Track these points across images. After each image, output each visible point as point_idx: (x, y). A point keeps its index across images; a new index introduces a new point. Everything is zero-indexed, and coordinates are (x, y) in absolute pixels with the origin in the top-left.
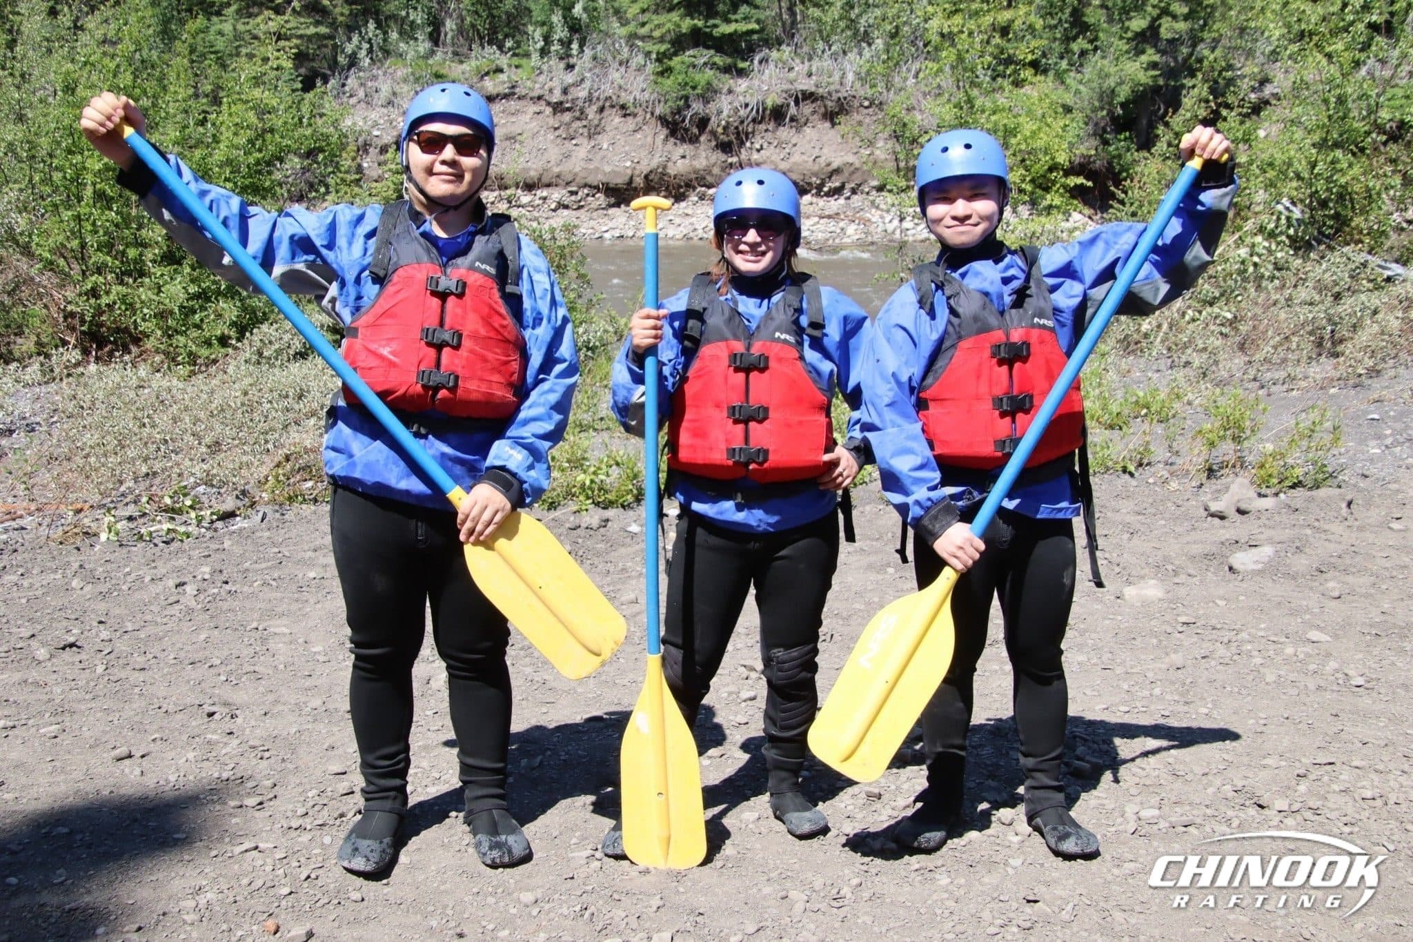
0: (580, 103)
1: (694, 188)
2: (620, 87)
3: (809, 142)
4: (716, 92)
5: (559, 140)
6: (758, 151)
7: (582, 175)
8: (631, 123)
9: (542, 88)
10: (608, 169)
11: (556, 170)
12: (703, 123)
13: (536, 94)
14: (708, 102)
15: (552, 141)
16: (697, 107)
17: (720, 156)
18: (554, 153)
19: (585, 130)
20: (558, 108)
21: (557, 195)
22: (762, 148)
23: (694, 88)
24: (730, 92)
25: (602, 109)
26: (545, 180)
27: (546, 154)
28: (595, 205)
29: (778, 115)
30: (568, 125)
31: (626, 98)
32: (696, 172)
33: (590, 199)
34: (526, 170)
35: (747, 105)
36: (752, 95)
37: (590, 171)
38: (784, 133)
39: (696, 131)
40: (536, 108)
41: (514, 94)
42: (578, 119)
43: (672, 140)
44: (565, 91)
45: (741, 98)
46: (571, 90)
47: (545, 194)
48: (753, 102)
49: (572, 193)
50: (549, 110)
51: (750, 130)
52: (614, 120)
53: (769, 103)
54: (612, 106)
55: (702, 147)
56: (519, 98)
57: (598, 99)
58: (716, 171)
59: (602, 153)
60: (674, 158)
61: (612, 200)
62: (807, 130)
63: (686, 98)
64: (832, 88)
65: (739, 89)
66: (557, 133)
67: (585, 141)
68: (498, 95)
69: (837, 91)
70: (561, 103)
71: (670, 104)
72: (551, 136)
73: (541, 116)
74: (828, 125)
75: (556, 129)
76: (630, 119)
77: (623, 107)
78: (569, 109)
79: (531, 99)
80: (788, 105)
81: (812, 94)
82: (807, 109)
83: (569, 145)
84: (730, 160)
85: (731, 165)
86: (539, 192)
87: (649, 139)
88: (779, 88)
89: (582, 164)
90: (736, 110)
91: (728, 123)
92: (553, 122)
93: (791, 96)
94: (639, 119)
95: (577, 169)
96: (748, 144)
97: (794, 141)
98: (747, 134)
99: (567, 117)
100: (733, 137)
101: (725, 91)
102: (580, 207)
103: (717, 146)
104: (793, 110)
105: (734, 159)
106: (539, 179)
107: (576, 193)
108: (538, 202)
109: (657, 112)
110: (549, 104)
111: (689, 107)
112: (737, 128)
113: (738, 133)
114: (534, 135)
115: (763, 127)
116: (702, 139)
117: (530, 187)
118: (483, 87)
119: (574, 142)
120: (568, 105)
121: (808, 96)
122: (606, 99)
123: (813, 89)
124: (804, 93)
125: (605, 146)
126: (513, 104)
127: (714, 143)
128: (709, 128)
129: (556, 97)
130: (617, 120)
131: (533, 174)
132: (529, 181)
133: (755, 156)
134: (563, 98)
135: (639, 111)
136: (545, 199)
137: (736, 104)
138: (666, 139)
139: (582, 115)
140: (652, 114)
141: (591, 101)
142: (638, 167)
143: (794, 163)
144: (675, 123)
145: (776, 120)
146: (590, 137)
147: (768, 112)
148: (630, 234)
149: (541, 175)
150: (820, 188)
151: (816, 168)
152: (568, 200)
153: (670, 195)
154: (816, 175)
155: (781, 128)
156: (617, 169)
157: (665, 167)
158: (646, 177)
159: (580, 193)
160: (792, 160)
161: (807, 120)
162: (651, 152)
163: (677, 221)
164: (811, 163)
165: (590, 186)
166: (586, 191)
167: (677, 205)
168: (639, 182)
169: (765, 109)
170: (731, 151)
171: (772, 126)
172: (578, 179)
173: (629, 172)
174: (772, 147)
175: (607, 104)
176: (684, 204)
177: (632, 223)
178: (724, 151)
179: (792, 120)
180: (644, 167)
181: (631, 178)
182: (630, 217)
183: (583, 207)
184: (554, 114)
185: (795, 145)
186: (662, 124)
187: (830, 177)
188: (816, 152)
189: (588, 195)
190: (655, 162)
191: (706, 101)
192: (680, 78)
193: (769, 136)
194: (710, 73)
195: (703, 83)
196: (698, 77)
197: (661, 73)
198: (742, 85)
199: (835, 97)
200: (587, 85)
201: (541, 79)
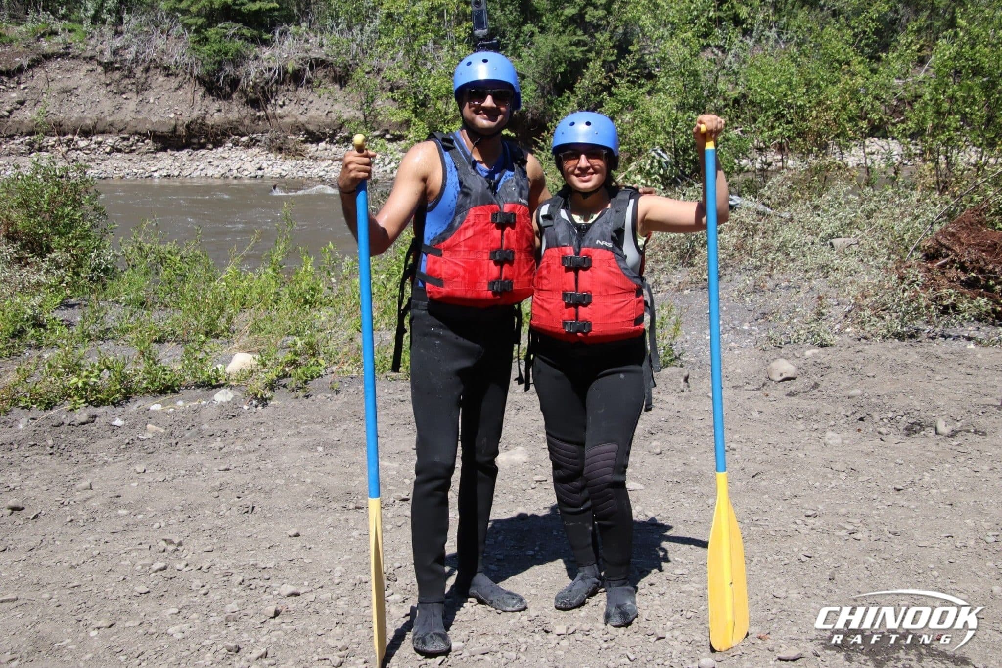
0: (128, 64)
1: (229, 137)
2: (163, 52)
3: (322, 100)
4: (244, 58)
5: (111, 95)
6: (281, 106)
7: (131, 123)
8: (174, 82)
9: (94, 49)
10: (155, 119)
11: (109, 119)
12: (234, 83)
13: (88, 54)
14: (238, 66)
15: (105, 96)
16: (229, 69)
17: (248, 111)
18: (107, 105)
19: (134, 86)
20: (109, 67)
21: (110, 140)
22: (284, 104)
23: (226, 54)
24: (256, 58)
25: (147, 70)
26: (100, 127)
27: (100, 106)
28: (145, 149)
29: (297, 78)
30: (118, 82)
31: (167, 61)
32: (230, 123)
33: (140, 144)
34: (83, 119)
35: (270, 69)
36: (274, 61)
37: (140, 121)
38: (302, 92)
39: (228, 89)
40: (89, 67)
41: (68, 54)
42: (127, 77)
43: (209, 97)
44: (115, 54)
45: (265, 63)
46: (120, 53)
47: (100, 139)
48: (276, 67)
49: (124, 139)
50: (100, 69)
51: (274, 88)
52: (158, 78)
53: (290, 70)
54: (156, 67)
55: (234, 103)
56: (73, 58)
57: (144, 61)
58: (247, 122)
59: (149, 106)
60: (211, 112)
61: (159, 146)
62: (321, 90)
63: (220, 62)
65: (263, 57)
66: (109, 89)
67: (134, 96)
68: (53, 54)
70: (111, 63)
71: (206, 67)
72: (103, 91)
73: (93, 74)
74: (337, 86)
75: (107, 85)
76: (172, 79)
77: (166, 68)
78: (118, 69)
79: (85, 58)
80: (304, 70)
81: (323, 61)
82: (320, 73)
83: (119, 99)
84: (258, 114)
85: (259, 117)
86: (94, 138)
87: (190, 96)
88: (296, 56)
89: (132, 114)
90: (262, 74)
91: (255, 83)
92: (103, 78)
93: (306, 63)
94: (180, 79)
95: (128, 119)
96: (273, 101)
97: (310, 99)
98: (272, 93)
99: (117, 75)
100: (260, 95)
101: (252, 57)
102: (132, 151)
103: (247, 102)
104: (308, 74)
105: (262, 113)
106: (95, 127)
107: (128, 139)
108: (93, 146)
109: (195, 73)
110: (100, 63)
111: (222, 69)
112: (262, 88)
113: (264, 92)
114: (88, 90)
115: (284, 87)
116: (234, 96)
117: (86, 133)
118: (39, 47)
119: (124, 96)
120: (117, 65)
121: (320, 63)
122: (151, 61)
123: (324, 58)
124: (317, 60)
125: (152, 101)
126: (67, 63)
127: (244, 100)
128: (240, 87)
129: (108, 58)
130: (161, 79)
131: (89, 122)
132: (84, 128)
133: (279, 111)
134: (112, 59)
135: (181, 71)
136: (100, 143)
137: (262, 68)
138: (204, 96)
139: (130, 74)
140: (191, 75)
141: (137, 62)
142: (180, 118)
143: (311, 117)
144: (212, 83)
145: (294, 82)
146: (138, 93)
147: (288, 76)
148: (176, 173)
149: (96, 123)
150: (332, 136)
151: (329, 121)
152: (120, 145)
153: (209, 142)
154: (328, 126)
155: (300, 89)
156: (162, 119)
157: (204, 119)
158: (188, 126)
159: (131, 139)
160: (309, 114)
161: (321, 82)
162: (192, 106)
163: (216, 163)
164: (324, 117)
165: (140, 134)
166: (136, 138)
167: (215, 150)
168: (182, 130)
169: (286, 73)
170: (258, 107)
171: (292, 87)
172: (128, 128)
173: (173, 122)
174: (293, 103)
175: (152, 66)
176: (220, 149)
177: (177, 164)
178: (253, 106)
179: (309, 81)
180: (186, 119)
181: (175, 126)
182: (175, 159)
183: (134, 150)
184: (106, 72)
185: (311, 102)
186: (200, 83)
187: (340, 128)
188: (328, 108)
189: (138, 141)
190: (195, 114)
191: (237, 66)
192: (215, 46)
193: (290, 95)
194: (238, 43)
195: (233, 50)
196: (229, 45)
197: (198, 42)
198: (266, 52)
199: (342, 64)
200: (133, 48)
201: (93, 42)
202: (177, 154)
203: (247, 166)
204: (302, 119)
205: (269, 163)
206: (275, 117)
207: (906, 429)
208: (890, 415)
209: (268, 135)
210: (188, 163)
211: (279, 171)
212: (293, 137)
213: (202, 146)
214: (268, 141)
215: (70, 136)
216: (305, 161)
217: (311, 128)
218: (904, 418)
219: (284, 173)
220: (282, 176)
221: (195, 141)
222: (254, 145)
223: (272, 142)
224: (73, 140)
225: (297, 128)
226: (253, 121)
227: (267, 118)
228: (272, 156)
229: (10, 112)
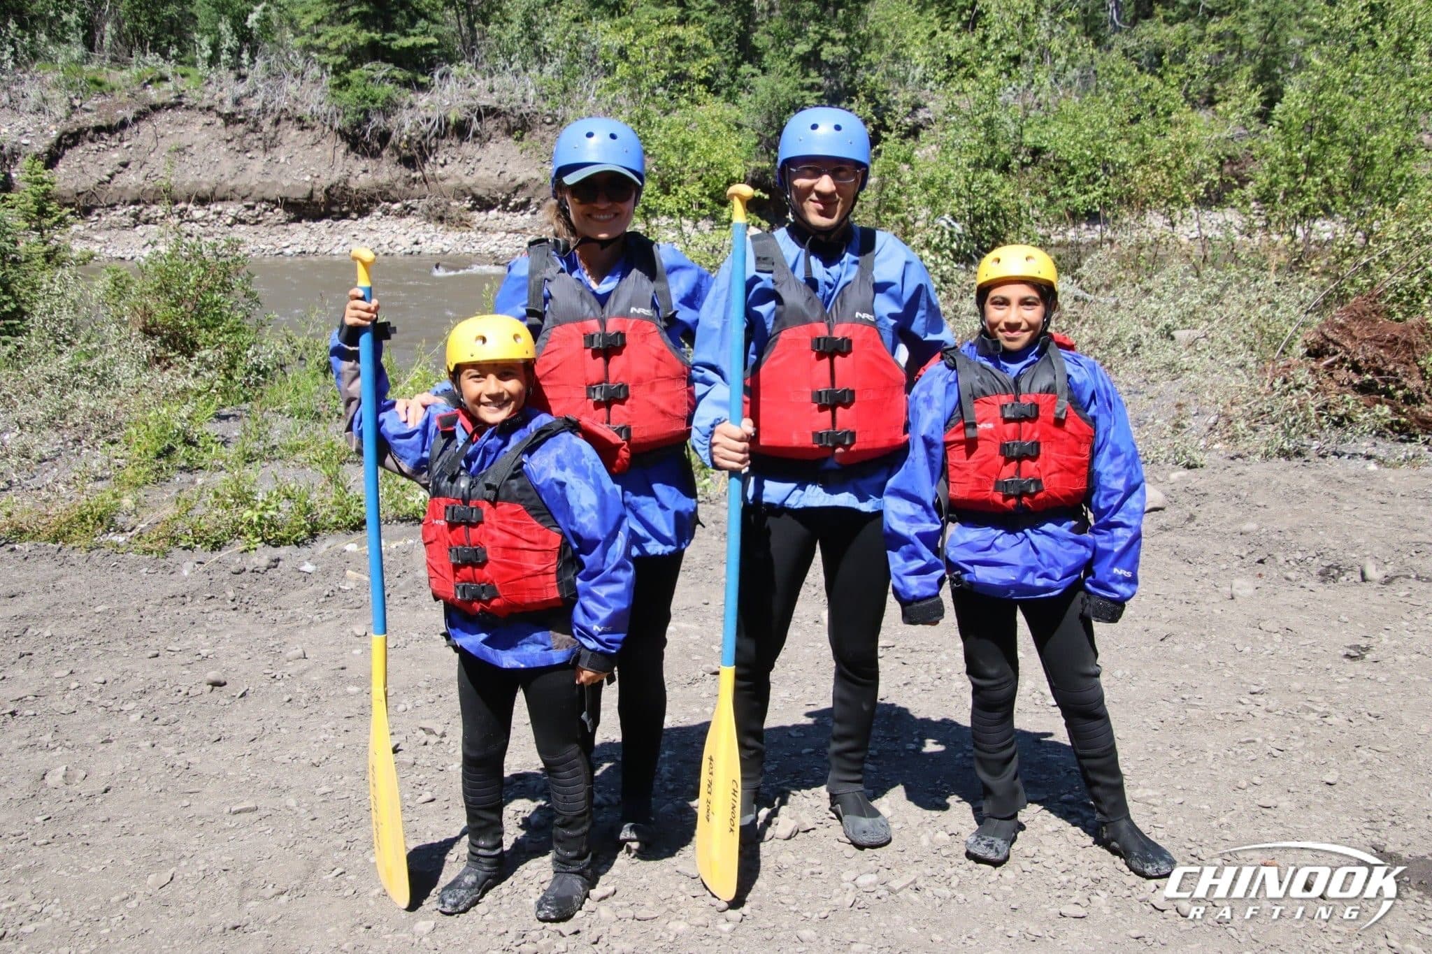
0: (254, 115)
1: (378, 203)
2: (296, 100)
3: (494, 157)
4: (396, 106)
5: (232, 153)
6: (442, 166)
7: (259, 189)
8: (309, 136)
9: (212, 98)
10: (286, 183)
11: (231, 184)
12: (384, 137)
13: (205, 104)
14: (389, 116)
16: (377, 120)
17: (403, 171)
18: (228, 166)
19: (261, 143)
20: (230, 119)
21: (232, 209)
22: (445, 163)
23: (374, 101)
24: (411, 106)
25: (277, 122)
26: (219, 194)
27: (219, 167)
28: (274, 219)
29: (461, 130)
30: (242, 137)
31: (303, 111)
32: (379, 186)
33: (268, 214)
34: (199, 183)
35: (429, 120)
36: (433, 110)
37: (268, 185)
38: (468, 148)
39: (377, 145)
40: (206, 119)
41: (181, 104)
42: (253, 131)
43: (353, 154)
44: (237, 102)
45: (422, 113)
46: (244, 101)
47: (219, 208)
48: (435, 116)
49: (249, 208)
50: (220, 122)
51: (433, 145)
52: (291, 132)
53: (453, 119)
54: (289, 119)
55: (384, 162)
56: (187, 108)
57: (273, 111)
58: (400, 185)
59: (279, 167)
60: (355, 173)
61: (292, 215)
62: (491, 145)
63: (366, 112)
64: (514, 104)
65: (420, 104)
66: (230, 145)
67: (261, 154)
68: (163, 105)
69: (519, 108)
70: (234, 114)
71: (349, 117)
72: (223, 149)
73: (211, 128)
74: (510, 140)
75: (228, 141)
76: (308, 132)
77: (300, 120)
78: (242, 121)
79: (200, 109)
80: (471, 120)
81: (494, 110)
82: (490, 124)
83: (243, 158)
84: (413, 175)
85: (415, 179)
86: (212, 207)
87: (329, 153)
88: (460, 104)
89: (259, 177)
90: (418, 125)
91: (410, 137)
92: (223, 133)
93: (473, 111)
94: (318, 132)
95: (254, 183)
96: (432, 159)
97: (478, 157)
98: (430, 149)
99: (240, 129)
100: (415, 152)
101: (406, 104)
102: (258, 223)
103: (399, 161)
104: (476, 126)
105: (418, 174)
106: (213, 193)
107: (253, 208)
108: (212, 217)
109: (336, 125)
110: (220, 115)
111: (369, 120)
112: (419, 143)
113: (421, 148)
114: (206, 147)
115: (446, 142)
116: (384, 153)
117: (202, 201)
118: (145, 96)
119: (249, 155)
120: (240, 117)
121: (491, 112)
122: (282, 111)
123: (495, 105)
124: (486, 108)
125: (282, 160)
126: (180, 115)
127: (396, 158)
128: (391, 142)
129: (228, 108)
130: (294, 133)
131: (206, 188)
132: (200, 195)
133: (440, 171)
134: (234, 109)
135: (317, 124)
136: (219, 213)
137: (418, 119)
138: (347, 153)
139: (256, 128)
140: (331, 127)
141: (265, 113)
142: (318, 181)
143: (480, 179)
144: (355, 137)
145: (458, 135)
146: (265, 150)
147: (451, 127)
148: (313, 249)
149: (215, 189)
150: (505, 203)
151: (501, 183)
152: (244, 215)
153: (353, 210)
154: (501, 190)
155: (465, 143)
156: (296, 183)
157: (346, 182)
158: (327, 191)
159: (258, 208)
160: (477, 175)
161: (491, 136)
162: (332, 166)
163: (361, 236)
164: (495, 178)
165: (268, 201)
166: (264, 206)
167: (360, 220)
168: (320, 196)
169: (447, 124)
170: (414, 166)
171: (455, 141)
172: (254, 193)
173: (309, 186)
174: (456, 162)
175: (283, 117)
176: (367, 219)
177: (314, 238)
178: (407, 166)
179: (476, 135)
180: (325, 182)
181: (312, 192)
182: (312, 232)
183: (260, 222)
184: (226, 125)
185: (479, 160)
186: (342, 138)
187: (515, 192)
188: (500, 168)
189: (266, 210)
190: (336, 176)
191: (387, 115)
192: (359, 92)
193: (452, 151)
194: (389, 87)
195: (383, 97)
196: (377, 90)
197: (339, 86)
198: (423, 99)
199: (517, 112)
200: (260, 96)
201: (210, 89)
202: (313, 225)
203: (401, 239)
204: (468, 181)
205: (428, 236)
206: (435, 180)
207: (1321, 574)
208: (1299, 556)
209: (425, 201)
210: (327, 237)
211: (440, 245)
212: (457, 204)
213: (345, 216)
214: (425, 210)
215: (182, 205)
216: (472, 234)
217: (479, 192)
218: (1317, 560)
219: (446, 249)
220: (443, 252)
221: (336, 209)
222: (409, 213)
223: (430, 210)
224: (186, 210)
225: (461, 193)
226: (407, 184)
227: (425, 180)
228: (431, 227)
229: (112, 176)
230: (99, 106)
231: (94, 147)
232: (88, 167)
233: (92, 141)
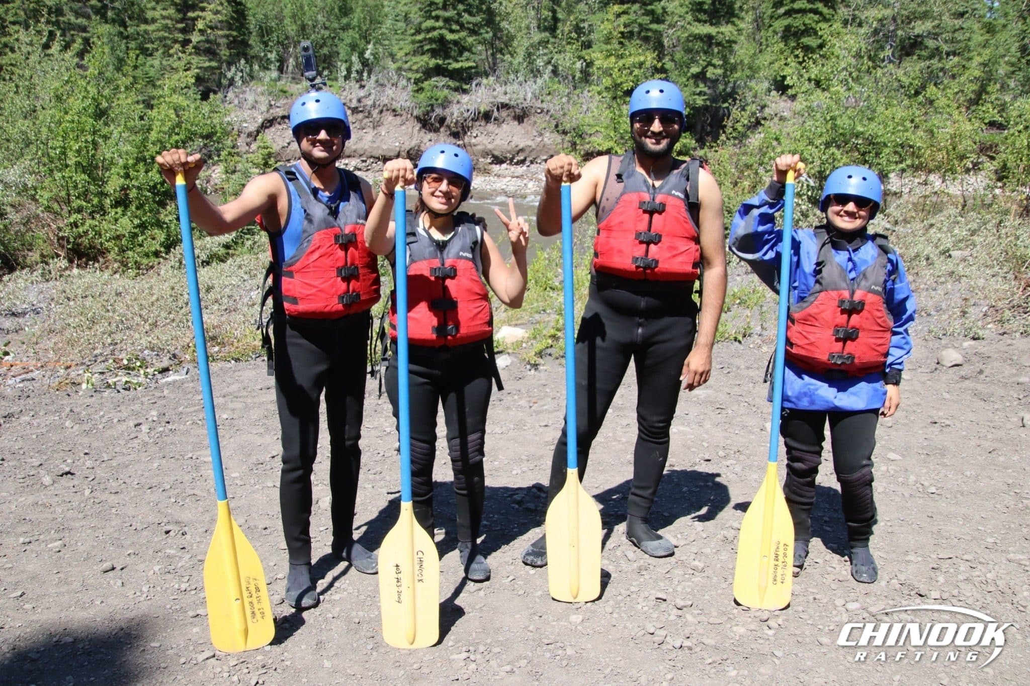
0: (368, 108)
2: (392, 99)
3: (505, 133)
4: (450, 102)
6: (475, 137)
7: (369, 151)
8: (399, 120)
10: (385, 147)
12: (442, 120)
16: (438, 111)
19: (371, 124)
20: (355, 110)
21: (353, 163)
22: (477, 136)
23: (437, 100)
24: (458, 102)
25: (381, 112)
28: (376, 169)
29: (487, 117)
30: (361, 121)
31: (396, 105)
33: (373, 166)
35: (468, 111)
36: (471, 105)
37: (375, 148)
38: (491, 127)
39: (438, 125)
42: (367, 117)
43: (424, 130)
44: (359, 101)
45: (465, 106)
46: (363, 100)
47: (346, 162)
48: (472, 109)
49: (363, 161)
51: (470, 125)
52: (389, 118)
53: (482, 110)
54: (388, 110)
55: (441, 135)
57: (379, 106)
59: (381, 138)
60: (425, 141)
62: (504, 126)
63: (432, 106)
64: (519, 101)
65: (463, 101)
67: (371, 131)
69: (522, 104)
70: (357, 108)
71: (422, 109)
74: (516, 123)
76: (398, 118)
77: (394, 110)
78: (361, 111)
80: (493, 111)
81: (507, 105)
82: (504, 113)
83: (361, 133)
87: (410, 130)
88: (487, 101)
89: (370, 144)
90: (462, 113)
91: (457, 121)
93: (494, 106)
94: (404, 118)
95: (366, 147)
96: (469, 134)
97: (496, 132)
98: (468, 128)
99: (360, 116)
100: (460, 129)
101: (455, 101)
102: (368, 170)
103: (450, 134)
104: (496, 114)
105: (461, 142)
107: (365, 161)
109: (415, 114)
110: (349, 108)
111: (433, 111)
112: (462, 124)
113: (463, 127)
115: (477, 123)
116: (442, 130)
119: (364, 131)
120: (360, 109)
121: (505, 106)
122: (385, 105)
123: (507, 102)
124: (502, 104)
125: (383, 134)
127: (448, 133)
128: (446, 123)
129: (354, 104)
130: (391, 118)
133: (473, 140)
134: (357, 105)
135: (404, 113)
137: (462, 110)
138: (420, 130)
139: (369, 115)
140: (412, 115)
141: (375, 106)
142: (402, 147)
143: (497, 145)
144: (425, 120)
145: (485, 119)
146: (374, 128)
147: (481, 115)
150: (512, 160)
151: (509, 148)
152: (360, 165)
154: (509, 152)
155: (489, 124)
156: (390, 148)
157: (419, 146)
158: (408, 152)
159: (368, 162)
160: (495, 143)
161: (504, 120)
162: (411, 137)
164: (506, 145)
165: (373, 158)
166: (371, 161)
169: (479, 113)
170: (459, 137)
171: (483, 123)
172: (366, 154)
173: (398, 149)
174: (483, 135)
175: (385, 109)
178: (455, 137)
179: (495, 119)
180: (406, 147)
185: (497, 134)
186: (418, 121)
187: (518, 154)
188: (509, 139)
189: (372, 163)
190: (413, 144)
191: (444, 108)
192: (429, 94)
193: (481, 129)
194: (446, 91)
195: (442, 97)
196: (439, 93)
197: (417, 91)
198: (465, 98)
199: (520, 107)
200: (372, 97)
201: (345, 93)
204: (490, 147)
206: (470, 146)
212: (483, 160)
216: (492, 178)
217: (496, 153)
225: (486, 154)
229: (289, 144)
230: (284, 104)
231: (280, 127)
232: (277, 139)
233: (280, 124)
